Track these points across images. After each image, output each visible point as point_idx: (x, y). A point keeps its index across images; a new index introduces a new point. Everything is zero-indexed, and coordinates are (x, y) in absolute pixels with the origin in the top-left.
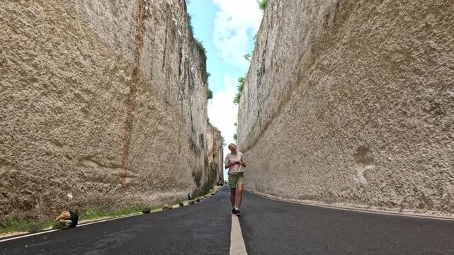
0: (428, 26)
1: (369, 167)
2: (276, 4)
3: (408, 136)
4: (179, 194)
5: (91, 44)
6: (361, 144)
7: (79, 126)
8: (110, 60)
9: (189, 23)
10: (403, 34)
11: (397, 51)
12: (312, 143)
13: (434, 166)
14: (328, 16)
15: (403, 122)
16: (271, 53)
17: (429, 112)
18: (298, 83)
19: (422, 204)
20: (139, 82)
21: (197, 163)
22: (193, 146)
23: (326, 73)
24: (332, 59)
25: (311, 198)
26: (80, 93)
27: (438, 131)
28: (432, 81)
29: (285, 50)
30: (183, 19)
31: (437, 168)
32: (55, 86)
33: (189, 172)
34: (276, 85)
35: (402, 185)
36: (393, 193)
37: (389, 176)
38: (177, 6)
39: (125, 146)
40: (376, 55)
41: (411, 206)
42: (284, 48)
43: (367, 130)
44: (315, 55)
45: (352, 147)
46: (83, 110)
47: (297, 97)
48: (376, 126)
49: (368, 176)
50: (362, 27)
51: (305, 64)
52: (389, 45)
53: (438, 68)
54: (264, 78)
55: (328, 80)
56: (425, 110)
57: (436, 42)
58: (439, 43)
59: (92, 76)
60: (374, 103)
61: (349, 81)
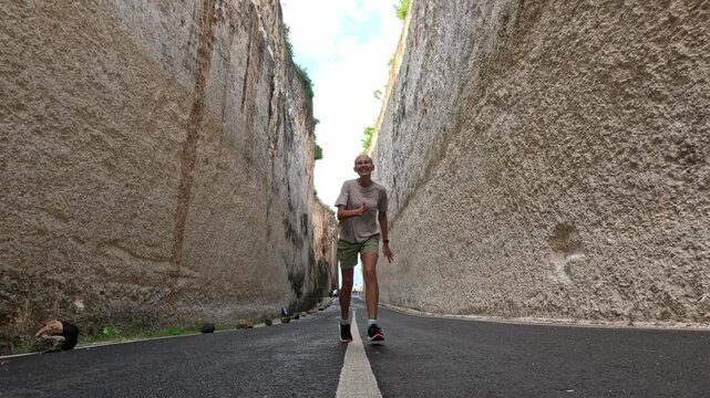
0: (673, 20)
1: (574, 257)
2: (423, 7)
3: (640, 202)
4: (266, 307)
5: (122, 55)
6: (560, 220)
7: (98, 188)
8: (154, 85)
9: (285, 38)
10: (631, 37)
11: (620, 65)
12: (481, 223)
13: (686, 249)
14: (506, 18)
15: (631, 180)
16: (414, 84)
17: (675, 160)
18: (458, 129)
19: (666, 312)
20: (202, 124)
21: (297, 259)
22: (290, 232)
23: (504, 109)
24: (512, 86)
25: (479, 311)
26: (102, 135)
27: (691, 191)
28: (680, 109)
29: (437, 79)
30: (276, 30)
31: (692, 251)
32: (56, 119)
33: (284, 272)
34: (423, 134)
35: (631, 282)
36: (616, 297)
37: (608, 269)
38: (267, 7)
39: (177, 226)
40: (585, 74)
41: (647, 316)
42: (435, 74)
43: (571, 196)
44: (485, 81)
45: (545, 227)
46: (107, 164)
47: (457, 151)
48: (585, 190)
49: (573, 271)
50: (563, 31)
51: (470, 98)
52: (607, 56)
53: (691, 86)
54: (403, 126)
55: (506, 120)
56: (669, 158)
57: (686, 45)
58: (693, 46)
59: (123, 109)
60: (584, 152)
61: (541, 120)
